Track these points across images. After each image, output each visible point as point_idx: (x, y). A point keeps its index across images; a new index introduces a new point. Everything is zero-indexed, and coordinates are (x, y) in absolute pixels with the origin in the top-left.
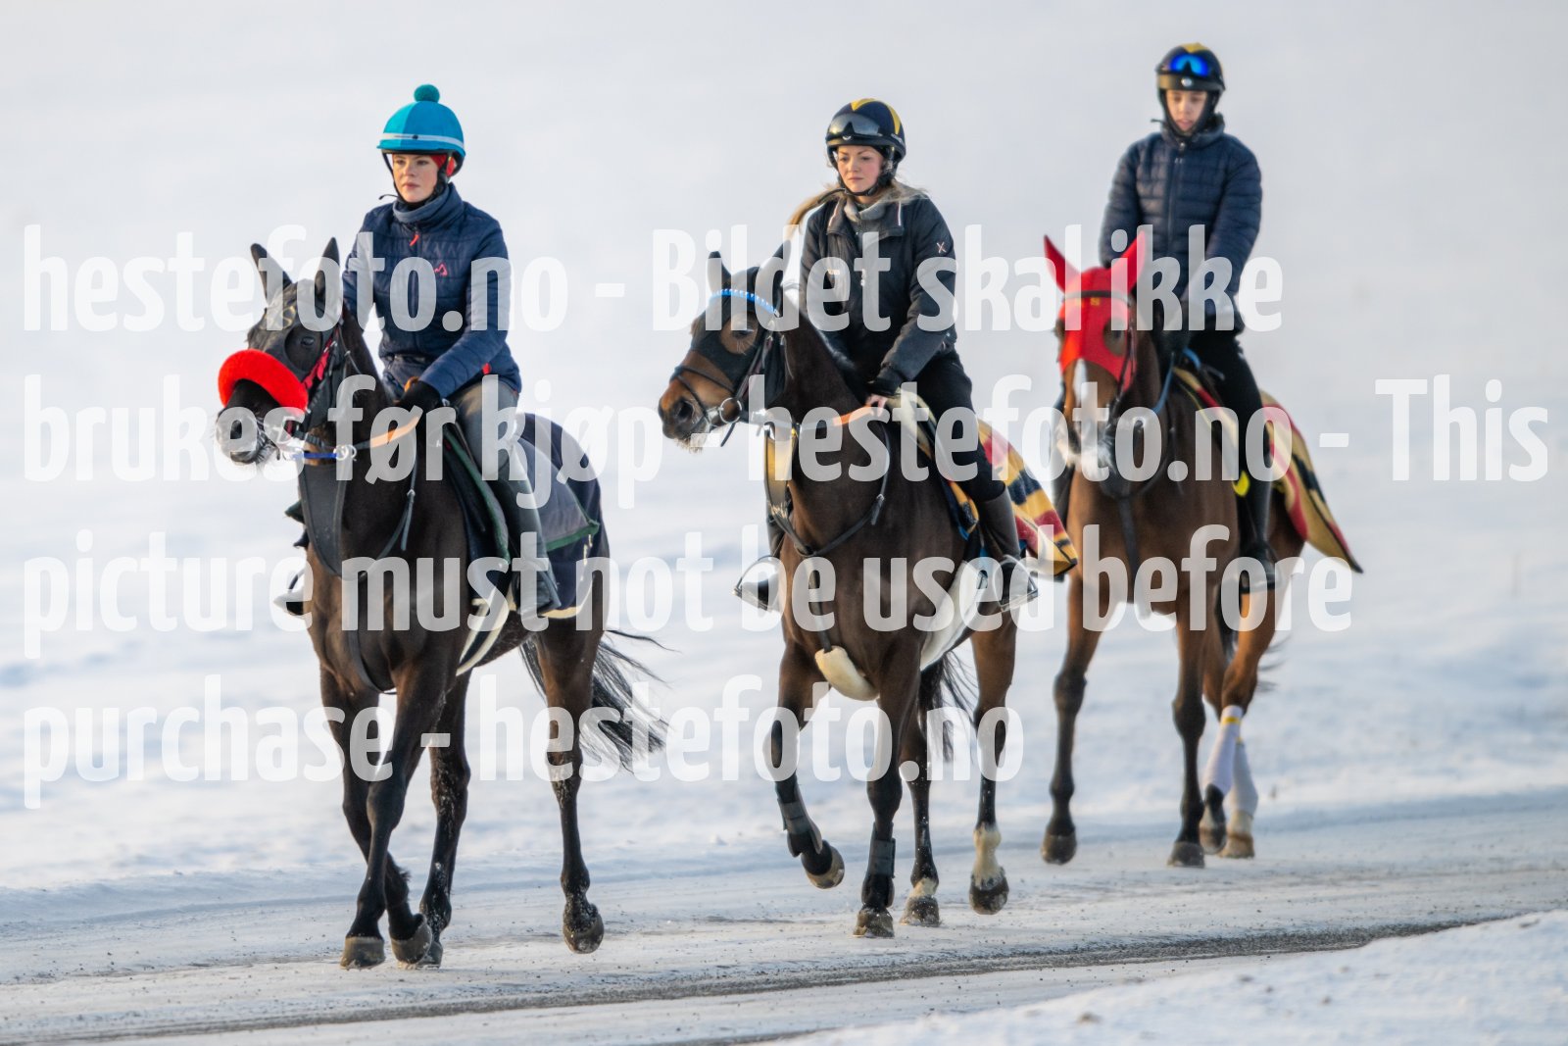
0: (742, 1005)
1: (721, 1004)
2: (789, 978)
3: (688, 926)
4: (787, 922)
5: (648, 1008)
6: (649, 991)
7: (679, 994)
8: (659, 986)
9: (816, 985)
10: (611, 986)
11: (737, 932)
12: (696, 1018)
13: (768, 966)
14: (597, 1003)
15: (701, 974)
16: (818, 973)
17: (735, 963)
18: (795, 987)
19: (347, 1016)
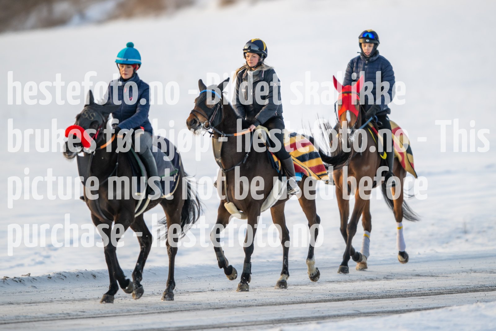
0: (425, 299)
1: (419, 299)
2: (438, 292)
3: (410, 277)
4: (438, 276)
5: (398, 300)
6: (399, 295)
7: (407, 296)
8: (402, 294)
9: (445, 294)
10: (388, 294)
11: (424, 279)
12: (412, 302)
13: (432, 288)
14: (384, 298)
15: (413, 290)
16: (446, 290)
17: (423, 287)
18: (440, 294)
19: (315, 301)
